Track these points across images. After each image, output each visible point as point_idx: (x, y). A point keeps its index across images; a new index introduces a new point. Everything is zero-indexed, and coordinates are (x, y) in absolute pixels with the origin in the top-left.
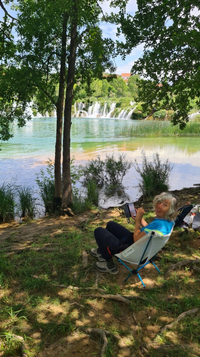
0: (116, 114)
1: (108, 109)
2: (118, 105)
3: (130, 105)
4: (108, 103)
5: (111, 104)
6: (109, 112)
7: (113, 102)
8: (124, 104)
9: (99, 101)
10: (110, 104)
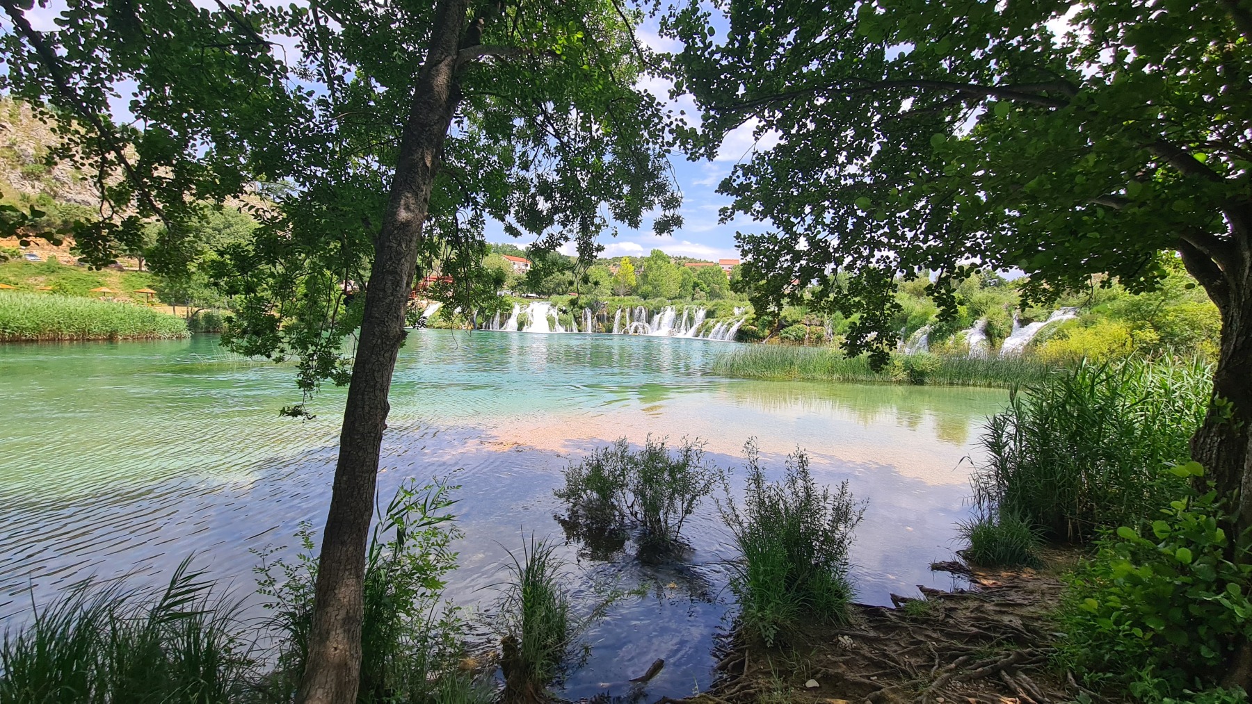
0: (705, 330)
1: (691, 320)
2: (710, 314)
3: (733, 314)
4: (690, 310)
8: (722, 313)
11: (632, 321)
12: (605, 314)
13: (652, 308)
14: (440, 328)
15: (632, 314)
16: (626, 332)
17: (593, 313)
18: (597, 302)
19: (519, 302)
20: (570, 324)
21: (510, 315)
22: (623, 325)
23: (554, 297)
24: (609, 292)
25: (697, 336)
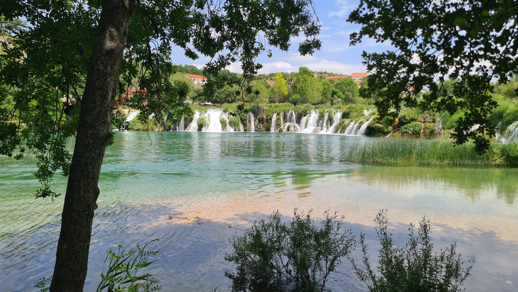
0: (342, 128)
1: (331, 120)
2: (345, 115)
3: (363, 115)
4: (330, 113)
5: (335, 114)
6: (331, 125)
7: (337, 111)
8: (355, 114)
9: (316, 110)
10: (333, 114)
11: (285, 122)
12: (265, 117)
13: (300, 111)
14: (138, 130)
15: (285, 117)
16: (281, 131)
17: (255, 116)
18: (258, 108)
19: (199, 109)
20: (238, 125)
21: (192, 119)
22: (278, 125)
23: (225, 105)
24: (267, 100)
25: (336, 132)
